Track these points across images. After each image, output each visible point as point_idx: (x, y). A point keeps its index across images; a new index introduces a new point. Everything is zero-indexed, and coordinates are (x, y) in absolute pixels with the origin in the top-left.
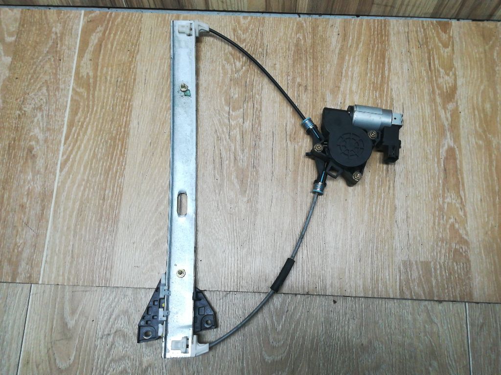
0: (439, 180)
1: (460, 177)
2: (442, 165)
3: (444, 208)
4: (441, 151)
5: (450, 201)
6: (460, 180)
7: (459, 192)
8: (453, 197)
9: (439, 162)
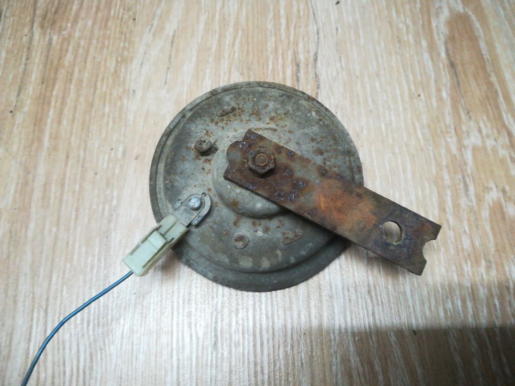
0: (439, 90)
1: (494, 79)
2: (443, 55)
3: (465, 164)
4: (434, 24)
5: (479, 143)
6: (497, 86)
7: (500, 117)
8: (484, 131)
9: (432, 48)
